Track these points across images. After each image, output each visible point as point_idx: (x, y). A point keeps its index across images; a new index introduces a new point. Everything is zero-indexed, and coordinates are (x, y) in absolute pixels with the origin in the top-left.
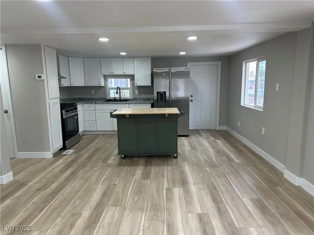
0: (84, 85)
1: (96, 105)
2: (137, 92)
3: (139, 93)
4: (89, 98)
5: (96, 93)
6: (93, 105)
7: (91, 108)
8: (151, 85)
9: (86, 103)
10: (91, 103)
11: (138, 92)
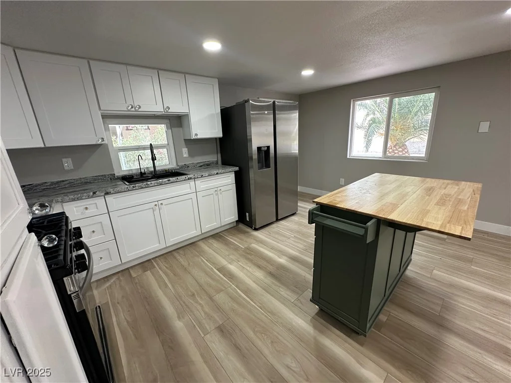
0: (43, 146)
1: (108, 198)
2: (185, 152)
3: (191, 155)
4: (58, 182)
5: (77, 166)
6: (100, 201)
7: (92, 211)
8: (221, 135)
9: (74, 200)
10: (92, 197)
11: (187, 152)
